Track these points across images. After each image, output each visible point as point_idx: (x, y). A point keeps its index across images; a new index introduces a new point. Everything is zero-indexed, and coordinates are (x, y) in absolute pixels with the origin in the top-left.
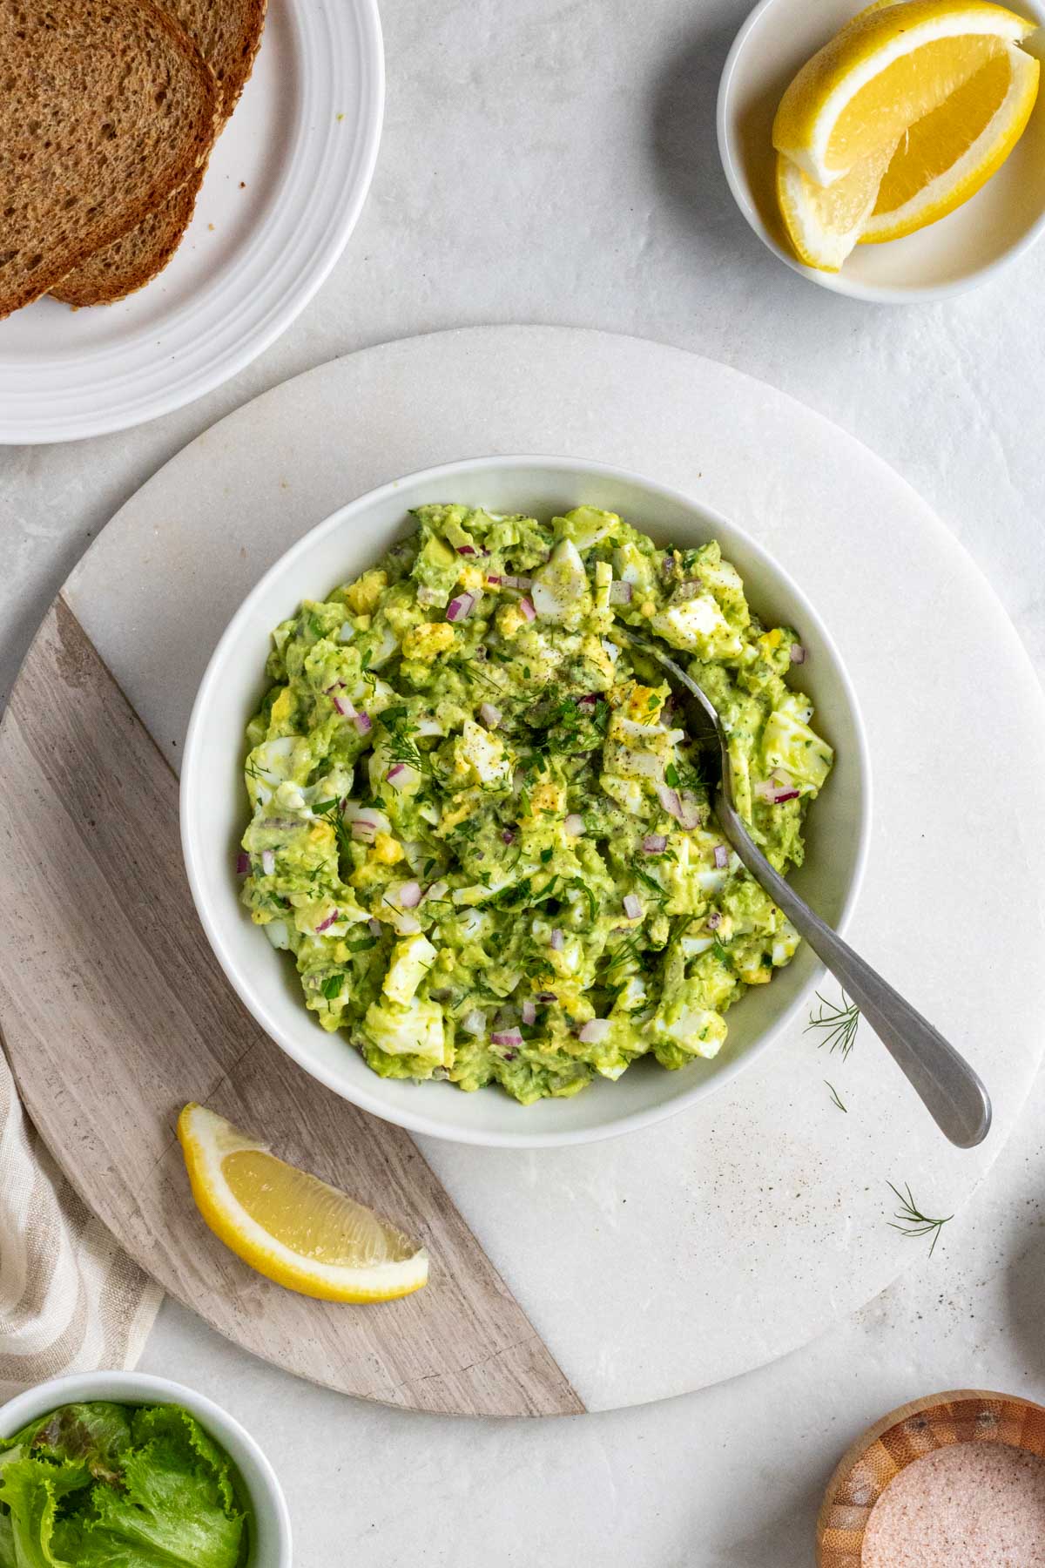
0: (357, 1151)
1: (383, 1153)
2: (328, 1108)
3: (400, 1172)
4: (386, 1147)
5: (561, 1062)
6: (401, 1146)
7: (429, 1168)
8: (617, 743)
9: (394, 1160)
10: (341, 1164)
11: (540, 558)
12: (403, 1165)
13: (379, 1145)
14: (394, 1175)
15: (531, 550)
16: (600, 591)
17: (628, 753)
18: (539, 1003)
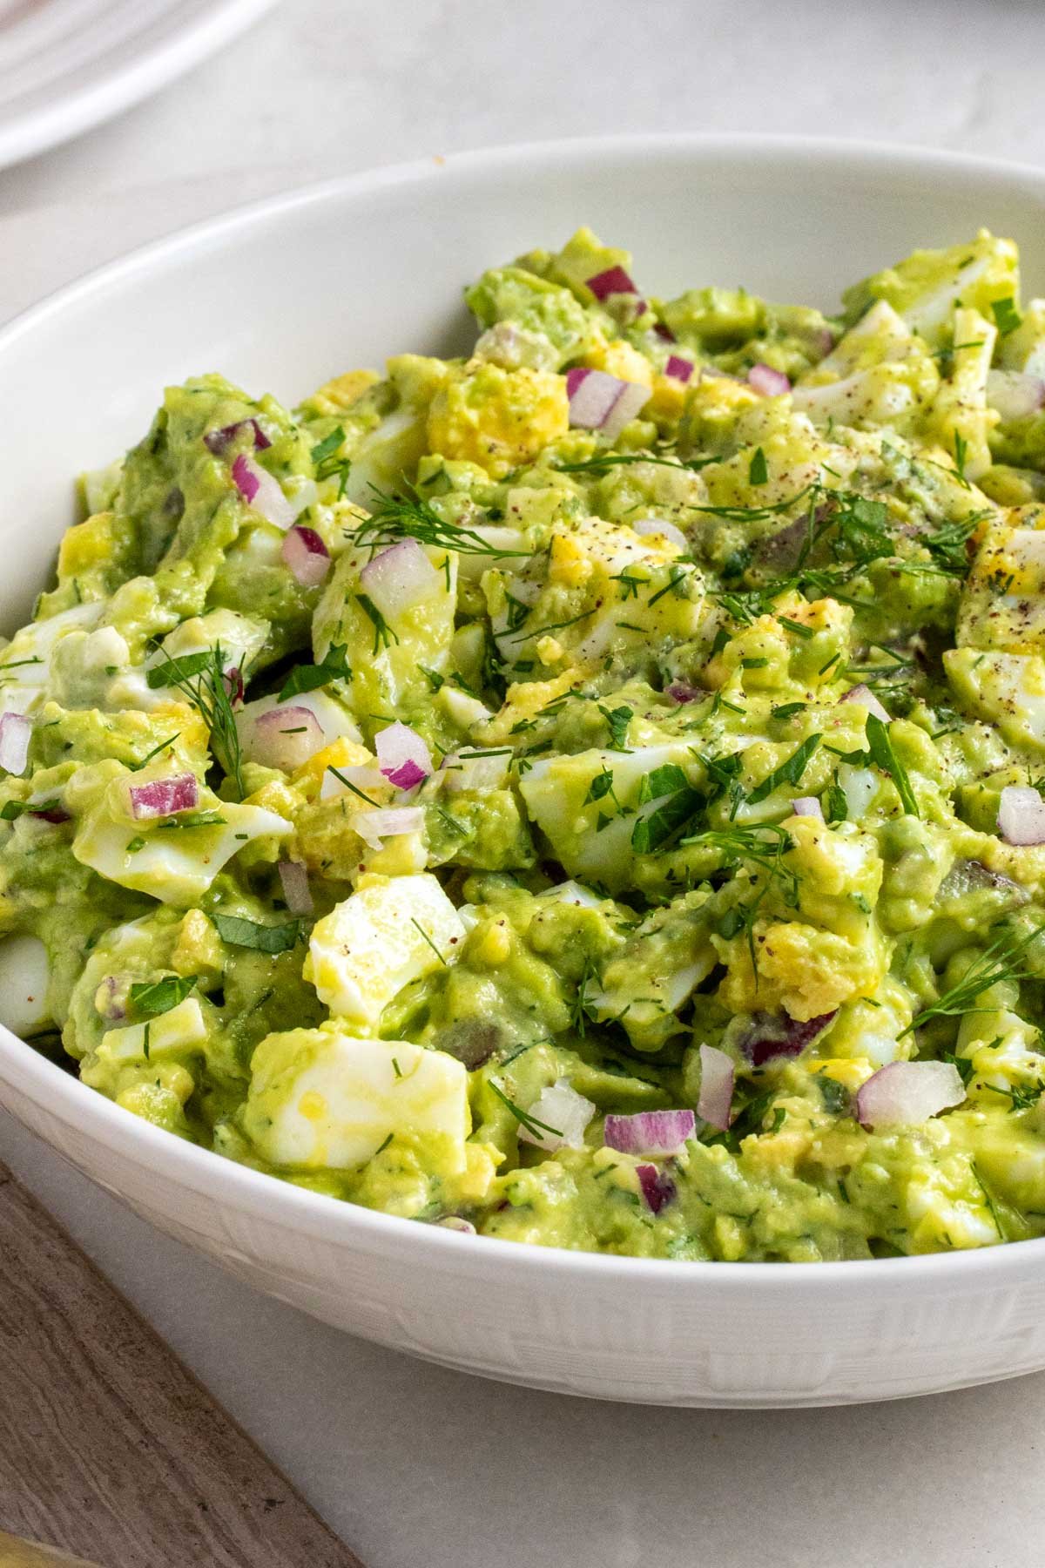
0: (116, 1483)
1: (192, 1491)
2: (40, 1401)
3: (240, 1531)
4: (202, 1480)
5: (803, 1197)
6: (246, 1481)
7: (326, 1527)
8: (999, 582)
9: (224, 1508)
10: (70, 1509)
11: (805, 346)
12: (248, 1518)
13: (183, 1478)
14: (218, 1530)
15: (783, 333)
16: (960, 356)
17: (1024, 608)
18: (747, 1067)
